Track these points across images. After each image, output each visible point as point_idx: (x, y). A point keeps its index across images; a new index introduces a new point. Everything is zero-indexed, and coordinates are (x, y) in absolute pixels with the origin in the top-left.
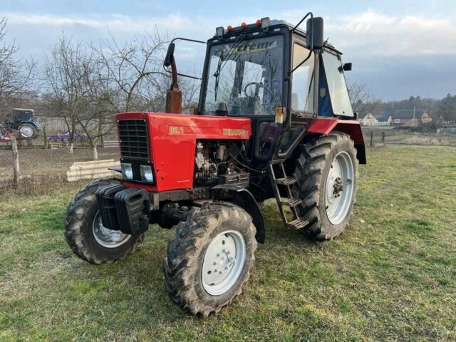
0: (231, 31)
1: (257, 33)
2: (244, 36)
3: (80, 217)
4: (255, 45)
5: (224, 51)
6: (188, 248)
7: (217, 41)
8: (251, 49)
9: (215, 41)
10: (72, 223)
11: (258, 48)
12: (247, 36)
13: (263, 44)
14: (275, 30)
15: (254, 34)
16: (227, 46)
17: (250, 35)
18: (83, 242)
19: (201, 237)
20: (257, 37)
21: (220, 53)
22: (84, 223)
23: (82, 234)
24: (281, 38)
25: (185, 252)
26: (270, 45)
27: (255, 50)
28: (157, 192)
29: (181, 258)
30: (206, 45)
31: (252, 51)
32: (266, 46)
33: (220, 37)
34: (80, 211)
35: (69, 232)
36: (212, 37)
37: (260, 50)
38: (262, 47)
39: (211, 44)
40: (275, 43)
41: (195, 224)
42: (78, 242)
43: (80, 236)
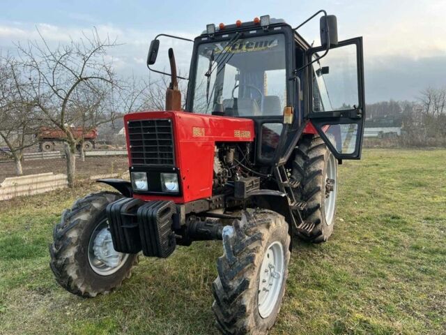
0: (223, 29)
1: (255, 32)
2: (240, 34)
3: (74, 241)
4: (252, 44)
5: (216, 49)
6: (246, 267)
7: (206, 39)
8: (247, 47)
9: (203, 39)
10: (63, 249)
11: (256, 47)
12: (243, 35)
13: (262, 43)
14: (275, 29)
15: (251, 32)
16: (219, 45)
17: (245, 33)
18: (77, 273)
19: (258, 252)
20: (253, 36)
21: (211, 52)
22: (79, 249)
23: (77, 262)
24: (282, 37)
25: (243, 273)
26: (270, 44)
27: (253, 49)
28: (182, 204)
29: (240, 280)
30: (193, 43)
31: (249, 50)
32: (265, 45)
33: (211, 34)
34: (73, 235)
35: (59, 262)
36: (199, 35)
37: (259, 49)
38: (261, 46)
39: (198, 42)
40: (276, 42)
41: (247, 237)
42: (72, 273)
43: (74, 266)
